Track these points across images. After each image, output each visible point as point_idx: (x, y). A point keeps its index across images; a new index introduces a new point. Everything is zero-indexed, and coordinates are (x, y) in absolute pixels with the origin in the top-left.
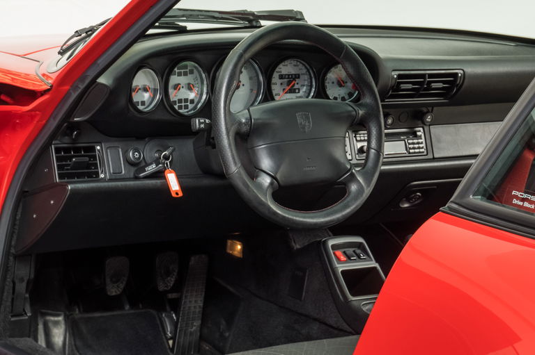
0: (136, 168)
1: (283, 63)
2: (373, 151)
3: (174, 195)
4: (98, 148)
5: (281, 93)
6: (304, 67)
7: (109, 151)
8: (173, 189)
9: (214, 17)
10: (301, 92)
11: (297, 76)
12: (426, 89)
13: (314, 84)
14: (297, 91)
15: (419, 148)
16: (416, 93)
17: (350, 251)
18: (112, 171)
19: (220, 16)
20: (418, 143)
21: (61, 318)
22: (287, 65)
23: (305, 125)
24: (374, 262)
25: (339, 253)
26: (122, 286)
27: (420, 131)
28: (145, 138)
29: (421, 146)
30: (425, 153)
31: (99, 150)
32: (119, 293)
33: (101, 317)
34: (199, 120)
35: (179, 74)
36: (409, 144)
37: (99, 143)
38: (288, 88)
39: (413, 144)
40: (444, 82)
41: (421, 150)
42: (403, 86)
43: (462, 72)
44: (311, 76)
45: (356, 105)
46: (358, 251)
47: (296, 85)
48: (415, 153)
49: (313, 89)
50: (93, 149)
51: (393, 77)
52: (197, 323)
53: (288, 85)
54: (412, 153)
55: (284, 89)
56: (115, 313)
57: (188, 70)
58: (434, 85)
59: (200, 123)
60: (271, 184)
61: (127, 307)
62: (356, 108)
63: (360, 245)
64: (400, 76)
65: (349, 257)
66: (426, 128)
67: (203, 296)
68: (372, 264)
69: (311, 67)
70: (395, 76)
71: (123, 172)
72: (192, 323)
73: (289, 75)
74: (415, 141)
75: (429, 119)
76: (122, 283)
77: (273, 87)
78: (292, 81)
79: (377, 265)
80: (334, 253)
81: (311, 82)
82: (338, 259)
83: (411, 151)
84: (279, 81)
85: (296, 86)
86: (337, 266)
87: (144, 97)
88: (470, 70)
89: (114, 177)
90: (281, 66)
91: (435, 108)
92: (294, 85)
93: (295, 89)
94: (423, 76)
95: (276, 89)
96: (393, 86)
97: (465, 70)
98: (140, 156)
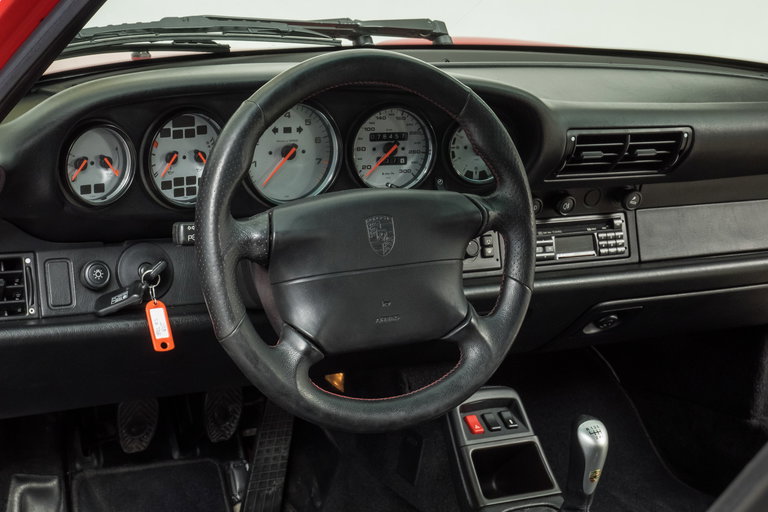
0: (100, 295)
1: (378, 115)
2: (513, 282)
3: (157, 348)
4: (28, 261)
5: (374, 165)
6: (415, 122)
7: (48, 265)
8: (158, 337)
9: (278, 32)
10: (409, 163)
11: (402, 136)
12: (626, 158)
13: (431, 148)
14: (402, 161)
15: (616, 246)
16: (611, 164)
17: (491, 415)
18: (51, 302)
19: (290, 28)
20: (615, 238)
21: (54, 484)
22: (384, 118)
23: (381, 241)
24: (531, 432)
25: (473, 419)
26: (147, 440)
27: (619, 219)
28: (123, 241)
29: (620, 242)
30: (627, 254)
31: (28, 266)
32: (142, 449)
33: (129, 473)
34: (185, 227)
35: (178, 135)
36: (600, 239)
37: (31, 251)
38: (385, 156)
39: (607, 239)
40: (657, 147)
41: (620, 249)
42: (586, 155)
43: (689, 130)
44: (426, 136)
45: (484, 200)
46: (507, 414)
47: (400, 150)
48: (609, 253)
49: (430, 157)
50: (18, 263)
51: (569, 140)
52: (279, 482)
53: (386, 152)
54: (605, 254)
55: (378, 159)
56: (153, 466)
57: (195, 128)
58: (641, 152)
59: (187, 233)
60: (307, 353)
61: (176, 455)
62: (484, 206)
63: (510, 404)
64: (581, 139)
65: (489, 426)
66: (630, 215)
67: (289, 442)
68: (529, 436)
69: (425, 122)
70: (573, 139)
71: (74, 303)
72: (271, 482)
73: (388, 134)
74: (611, 235)
75: (634, 200)
76: (147, 434)
77: (356, 155)
78: (392, 145)
79: (535, 439)
80: (465, 419)
81: (427, 147)
82: (470, 430)
83: (603, 251)
84: (370, 145)
85: (400, 153)
86: (468, 442)
87: (101, 176)
88: (702, 126)
89: (54, 313)
90: (373, 118)
91: (644, 186)
92: (396, 151)
93: (398, 159)
94: (622, 138)
95: (366, 158)
96: (570, 156)
97: (695, 126)
98: (105, 276)
